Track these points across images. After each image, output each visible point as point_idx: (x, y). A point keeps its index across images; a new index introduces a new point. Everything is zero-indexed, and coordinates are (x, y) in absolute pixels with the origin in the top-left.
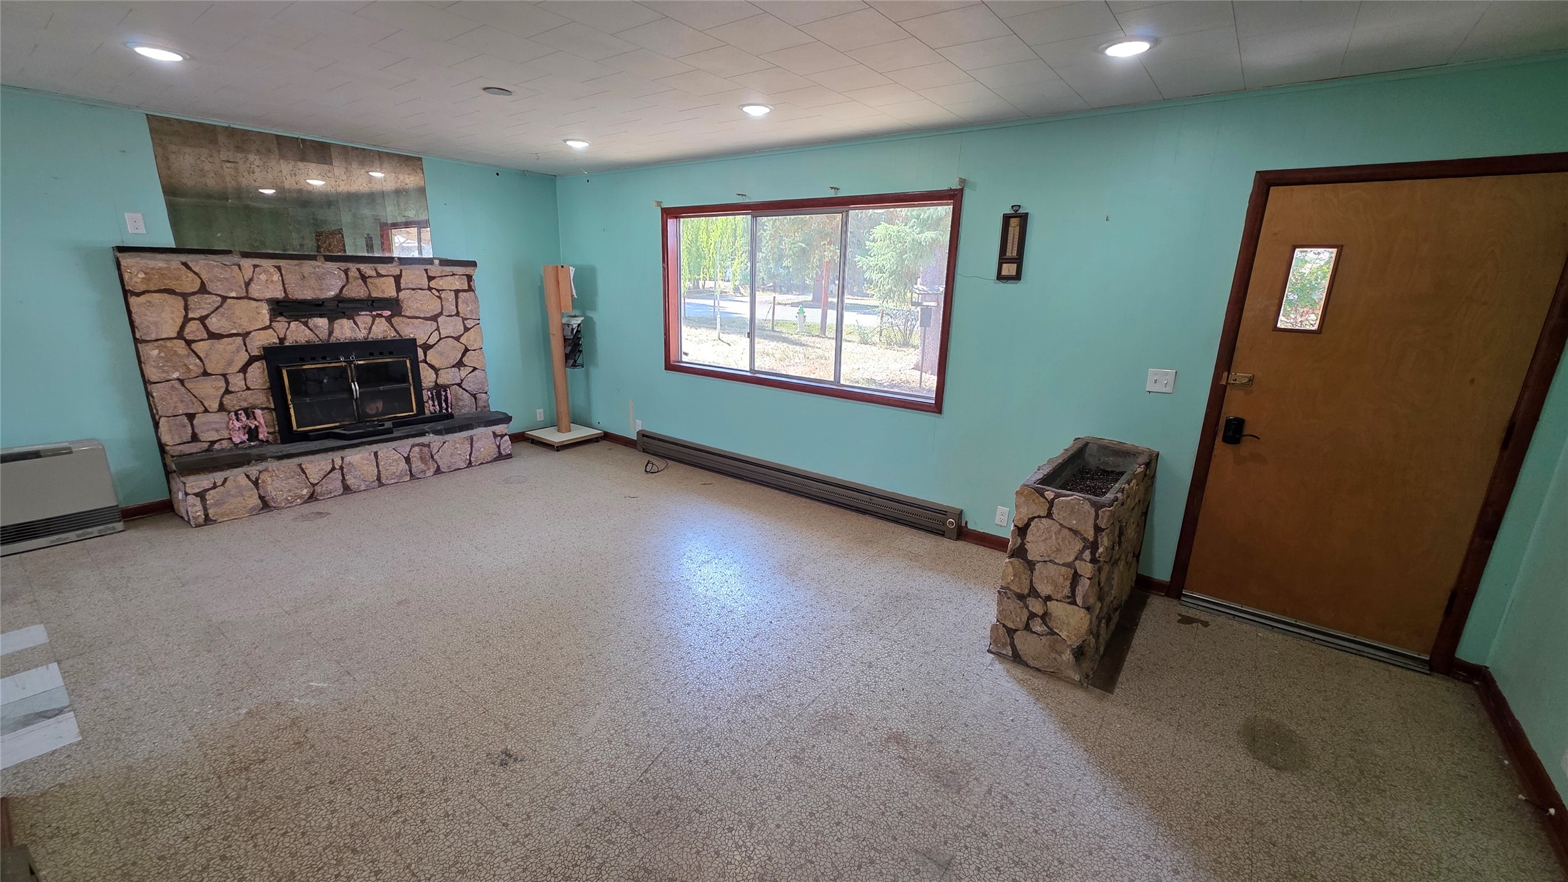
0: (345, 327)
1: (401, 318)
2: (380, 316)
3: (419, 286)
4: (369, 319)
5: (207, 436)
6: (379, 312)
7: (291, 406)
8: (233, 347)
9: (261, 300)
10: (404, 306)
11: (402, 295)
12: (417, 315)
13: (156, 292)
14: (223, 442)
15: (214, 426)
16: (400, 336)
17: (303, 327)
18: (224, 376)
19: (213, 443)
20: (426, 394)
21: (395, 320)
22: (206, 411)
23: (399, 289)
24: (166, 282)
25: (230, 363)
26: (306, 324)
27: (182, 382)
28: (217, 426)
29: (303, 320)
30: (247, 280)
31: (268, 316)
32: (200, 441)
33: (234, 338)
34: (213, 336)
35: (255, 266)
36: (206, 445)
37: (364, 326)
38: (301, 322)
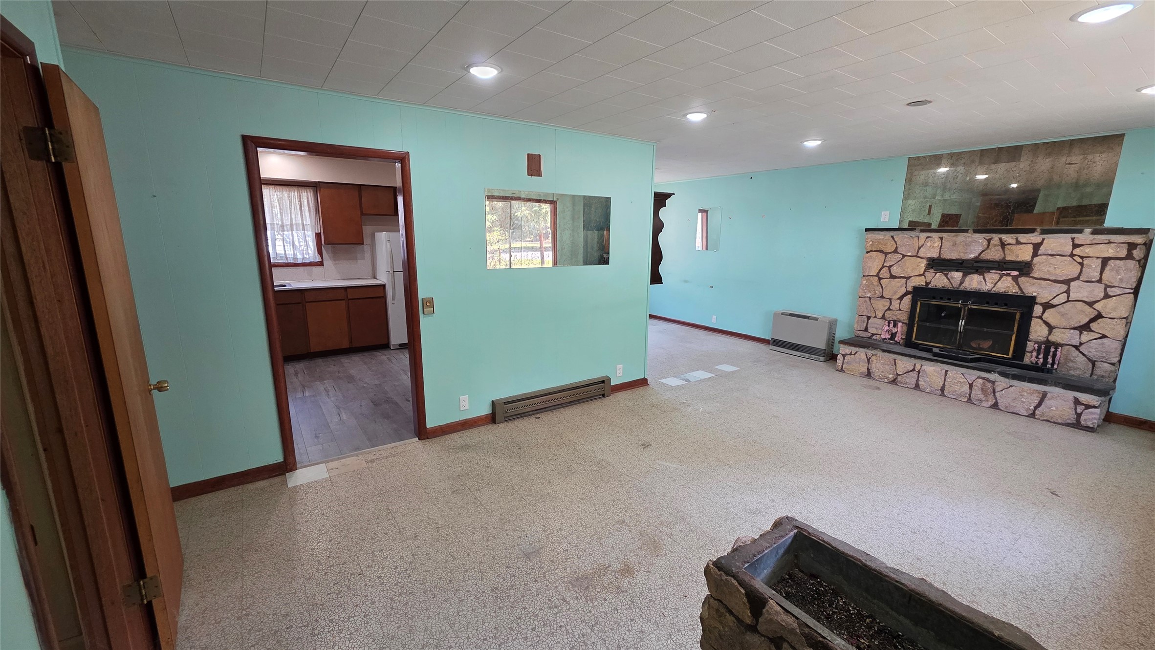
0: (975, 281)
1: (1027, 279)
2: (1009, 275)
3: (1059, 253)
4: (997, 277)
5: (872, 330)
6: (1008, 272)
7: (916, 325)
8: (899, 284)
9: (924, 258)
10: (1035, 268)
11: (1036, 260)
12: (1047, 277)
13: (875, 251)
14: (877, 335)
15: (875, 326)
16: (1023, 292)
17: (944, 277)
18: (890, 299)
19: (873, 335)
20: (1030, 346)
21: (1022, 280)
22: (876, 317)
23: (1035, 254)
24: (880, 246)
25: (895, 293)
26: (946, 275)
27: (870, 298)
28: (878, 326)
29: (945, 272)
30: (920, 246)
31: (924, 268)
32: (868, 332)
33: (902, 279)
34: (892, 277)
35: (928, 237)
36: (870, 335)
37: (991, 281)
38: (944, 274)
